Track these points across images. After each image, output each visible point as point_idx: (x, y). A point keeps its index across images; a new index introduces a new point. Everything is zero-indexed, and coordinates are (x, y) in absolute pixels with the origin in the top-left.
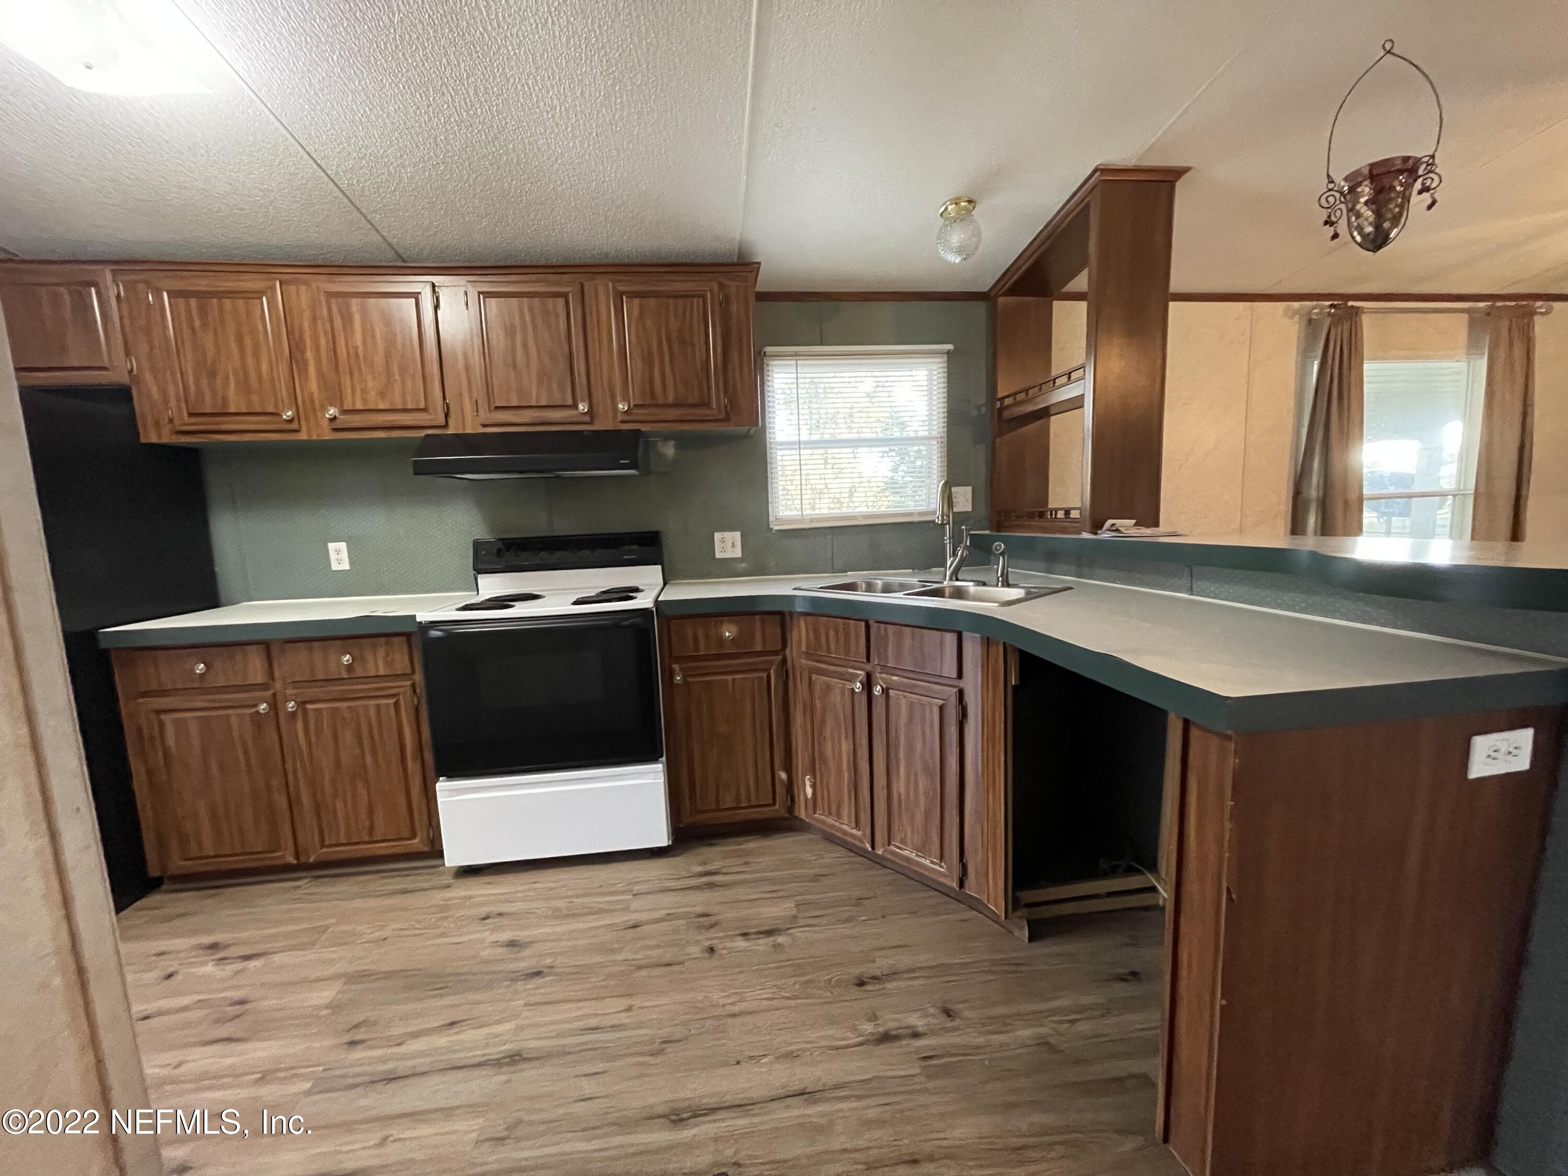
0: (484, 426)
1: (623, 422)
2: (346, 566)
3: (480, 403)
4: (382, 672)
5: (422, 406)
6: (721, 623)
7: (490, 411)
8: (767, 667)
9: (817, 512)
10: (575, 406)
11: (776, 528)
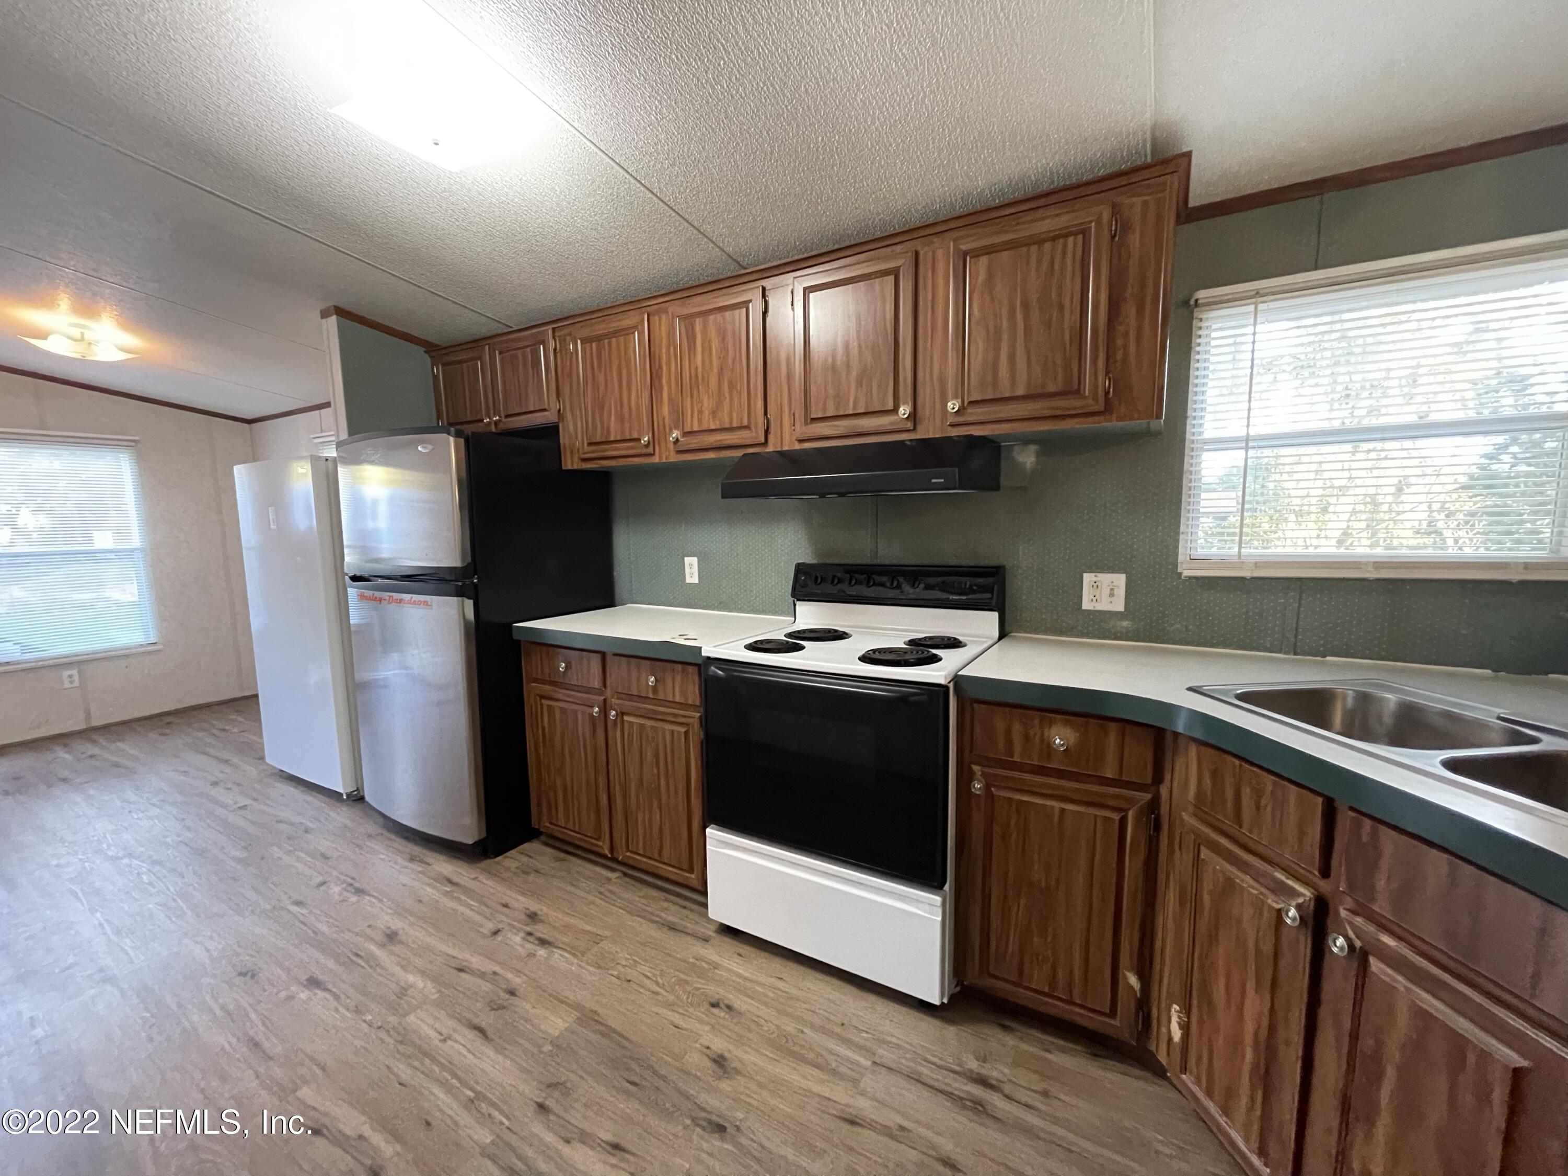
0: (801, 441)
1: (952, 425)
2: (696, 580)
3: (797, 415)
4: (678, 699)
5: (745, 423)
6: (1052, 722)
7: (806, 424)
8: (1123, 805)
9: (1272, 550)
10: (895, 410)
11: (1187, 573)
